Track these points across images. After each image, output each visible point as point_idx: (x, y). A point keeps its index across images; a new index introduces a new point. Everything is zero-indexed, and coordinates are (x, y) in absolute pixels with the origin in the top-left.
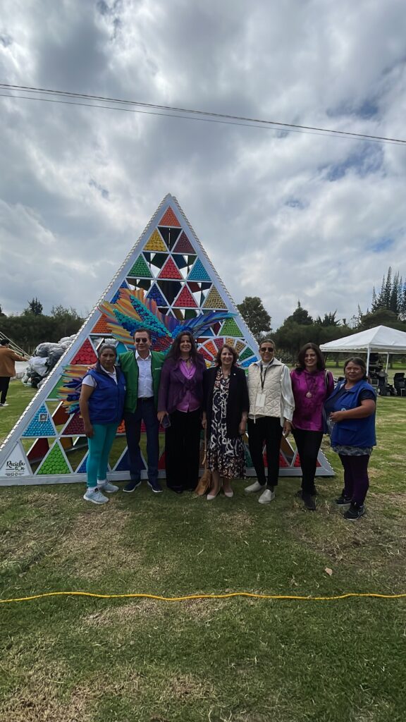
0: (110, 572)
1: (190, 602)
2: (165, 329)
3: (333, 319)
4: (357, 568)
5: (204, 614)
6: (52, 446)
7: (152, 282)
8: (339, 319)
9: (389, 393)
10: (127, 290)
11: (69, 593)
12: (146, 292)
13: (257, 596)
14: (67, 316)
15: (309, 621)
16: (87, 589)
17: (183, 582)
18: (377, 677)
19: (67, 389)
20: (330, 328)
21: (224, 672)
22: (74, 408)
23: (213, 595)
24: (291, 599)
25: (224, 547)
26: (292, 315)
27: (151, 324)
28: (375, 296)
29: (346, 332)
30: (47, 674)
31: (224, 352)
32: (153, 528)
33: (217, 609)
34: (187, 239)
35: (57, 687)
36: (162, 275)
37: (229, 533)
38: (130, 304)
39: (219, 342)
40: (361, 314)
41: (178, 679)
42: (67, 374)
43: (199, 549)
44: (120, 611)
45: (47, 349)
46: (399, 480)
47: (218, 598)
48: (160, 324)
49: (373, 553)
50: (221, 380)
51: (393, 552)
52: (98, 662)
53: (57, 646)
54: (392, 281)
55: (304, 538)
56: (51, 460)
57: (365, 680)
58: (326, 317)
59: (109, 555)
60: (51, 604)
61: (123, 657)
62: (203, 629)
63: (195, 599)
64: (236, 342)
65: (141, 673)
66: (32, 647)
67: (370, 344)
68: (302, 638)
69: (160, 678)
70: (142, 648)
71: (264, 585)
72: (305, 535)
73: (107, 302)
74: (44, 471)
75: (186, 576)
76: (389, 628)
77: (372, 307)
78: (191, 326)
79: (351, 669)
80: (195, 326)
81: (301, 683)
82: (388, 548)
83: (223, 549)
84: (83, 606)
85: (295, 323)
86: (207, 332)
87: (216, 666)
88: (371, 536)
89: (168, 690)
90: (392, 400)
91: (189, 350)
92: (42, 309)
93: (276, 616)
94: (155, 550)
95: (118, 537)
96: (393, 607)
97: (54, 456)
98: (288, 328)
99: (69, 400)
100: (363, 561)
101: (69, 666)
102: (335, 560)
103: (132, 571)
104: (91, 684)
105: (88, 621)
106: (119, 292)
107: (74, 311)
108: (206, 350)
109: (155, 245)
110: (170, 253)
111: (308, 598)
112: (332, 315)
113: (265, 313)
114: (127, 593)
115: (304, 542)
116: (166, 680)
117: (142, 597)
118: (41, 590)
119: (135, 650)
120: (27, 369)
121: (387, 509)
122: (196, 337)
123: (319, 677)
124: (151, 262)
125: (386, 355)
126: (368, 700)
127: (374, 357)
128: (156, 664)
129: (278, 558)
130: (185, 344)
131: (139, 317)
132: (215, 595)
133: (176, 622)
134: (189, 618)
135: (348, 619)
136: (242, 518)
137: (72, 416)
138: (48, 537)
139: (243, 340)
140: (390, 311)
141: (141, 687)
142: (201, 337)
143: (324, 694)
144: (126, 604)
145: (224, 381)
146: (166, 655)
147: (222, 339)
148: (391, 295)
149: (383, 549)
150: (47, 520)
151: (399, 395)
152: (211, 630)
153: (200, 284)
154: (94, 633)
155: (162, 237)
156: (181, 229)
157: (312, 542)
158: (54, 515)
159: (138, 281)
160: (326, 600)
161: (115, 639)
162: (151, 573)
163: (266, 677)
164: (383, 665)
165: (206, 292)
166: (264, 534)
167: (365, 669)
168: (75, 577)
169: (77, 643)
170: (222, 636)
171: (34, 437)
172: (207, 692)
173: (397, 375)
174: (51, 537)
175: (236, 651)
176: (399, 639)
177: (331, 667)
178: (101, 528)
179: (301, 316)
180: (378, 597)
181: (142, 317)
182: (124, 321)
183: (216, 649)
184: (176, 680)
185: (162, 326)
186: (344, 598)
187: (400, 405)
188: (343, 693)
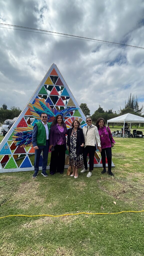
0: (32, 206)
1: (63, 217)
2: (53, 114)
3: (111, 111)
4: (125, 201)
5: (69, 221)
6: (10, 158)
7: (48, 96)
8: (113, 111)
9: (131, 137)
10: (38, 99)
11: (16, 215)
12: (45, 100)
13: (89, 214)
14: (16, 110)
15: (109, 223)
16: (23, 213)
17: (60, 209)
18: (135, 244)
19: (15, 136)
20: (111, 114)
21: (77, 245)
22: (18, 144)
23: (72, 214)
24: (102, 214)
25: (76, 195)
26: (97, 110)
27: (47, 112)
28: (126, 103)
29: (116, 116)
30: (8, 248)
31: (75, 122)
32: (49, 188)
33: (74, 220)
34: (60, 80)
35: (12, 253)
36: (51, 94)
37: (77, 189)
38: (40, 105)
39: (73, 119)
40: (121, 109)
41: (60, 249)
42: (15, 131)
43: (67, 196)
44: (36, 222)
45: (9, 122)
46: (137, 168)
47: (74, 215)
48: (51, 112)
49: (130, 195)
50: (74, 133)
51: (137, 194)
52: (28, 243)
53: (11, 237)
54: (132, 98)
55: (105, 190)
56: (10, 163)
57: (131, 245)
58: (109, 111)
59: (32, 199)
60: (9, 220)
61: (38, 241)
62: (69, 228)
63: (65, 216)
64: (79, 119)
65: (45, 247)
66: (2, 238)
67: (125, 120)
68: (107, 230)
69: (52, 249)
70: (45, 237)
71: (91, 209)
72: (105, 189)
73: (30, 104)
74: (7, 168)
75: (62, 207)
76: (138, 224)
77: (125, 107)
78: (62, 113)
79: (125, 241)
80: (64, 113)
81: (107, 248)
82: (136, 193)
83: (75, 195)
84: (22, 220)
85: (98, 112)
86: (68, 115)
87: (74, 243)
88: (129, 189)
89: (56, 253)
90: (132, 139)
91: (61, 122)
92: (7, 107)
93: (96, 221)
94: (49, 197)
95: (35, 192)
96: (139, 216)
97: (11, 162)
98: (96, 114)
99: (16, 140)
100: (127, 198)
101: (16, 245)
102: (117, 199)
103: (41, 205)
104: (25, 252)
105: (24, 226)
106: (35, 100)
107: (19, 108)
108: (68, 122)
109: (48, 82)
110: (54, 85)
111: (108, 214)
112: (111, 110)
113: (88, 109)
114: (39, 215)
115: (105, 192)
116: (55, 249)
117: (45, 216)
118: (5, 214)
119: (42, 238)
120: (1, 129)
121: (134, 178)
122: (64, 117)
123: (114, 245)
124: (47, 89)
125: (130, 123)
126: (132, 253)
127: (126, 124)
128: (51, 243)
129: (96, 198)
130: (59, 119)
131: (43, 109)
132: (73, 214)
133: (58, 225)
134: (63, 223)
135: (123, 221)
136: (82, 184)
137: (17, 146)
138: (8, 193)
139: (82, 118)
140: (131, 108)
141: (45, 253)
142: (66, 117)
143: (116, 252)
144: (39, 219)
145: (75, 133)
146: (55, 239)
147: (74, 118)
148: (131, 103)
149: (134, 194)
150: (8, 186)
151: (135, 137)
152: (72, 228)
153: (65, 97)
154: (26, 231)
155: (51, 79)
156: (58, 77)
157: (108, 192)
158: (11, 184)
159: (42, 96)
160: (114, 214)
161: (34, 233)
162: (48, 206)
163: (94, 246)
164: (137, 239)
165: (68, 100)
166: (90, 189)
167: (130, 241)
168: (19, 209)
169: (19, 236)
170: (76, 230)
171: (3, 155)
172: (71, 253)
173: (134, 130)
174: (10, 193)
175: (82, 236)
176: (142, 228)
177: (118, 241)
178: (29, 189)
179: (100, 110)
180: (133, 212)
181: (44, 109)
182: (37, 111)
183: (74, 236)
184: (59, 249)
185: (52, 113)
186: (121, 213)
187: (135, 141)
188: (123, 251)
